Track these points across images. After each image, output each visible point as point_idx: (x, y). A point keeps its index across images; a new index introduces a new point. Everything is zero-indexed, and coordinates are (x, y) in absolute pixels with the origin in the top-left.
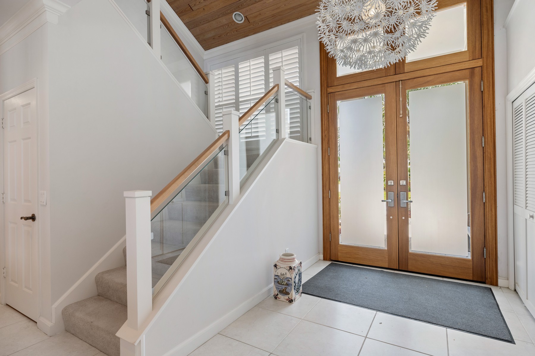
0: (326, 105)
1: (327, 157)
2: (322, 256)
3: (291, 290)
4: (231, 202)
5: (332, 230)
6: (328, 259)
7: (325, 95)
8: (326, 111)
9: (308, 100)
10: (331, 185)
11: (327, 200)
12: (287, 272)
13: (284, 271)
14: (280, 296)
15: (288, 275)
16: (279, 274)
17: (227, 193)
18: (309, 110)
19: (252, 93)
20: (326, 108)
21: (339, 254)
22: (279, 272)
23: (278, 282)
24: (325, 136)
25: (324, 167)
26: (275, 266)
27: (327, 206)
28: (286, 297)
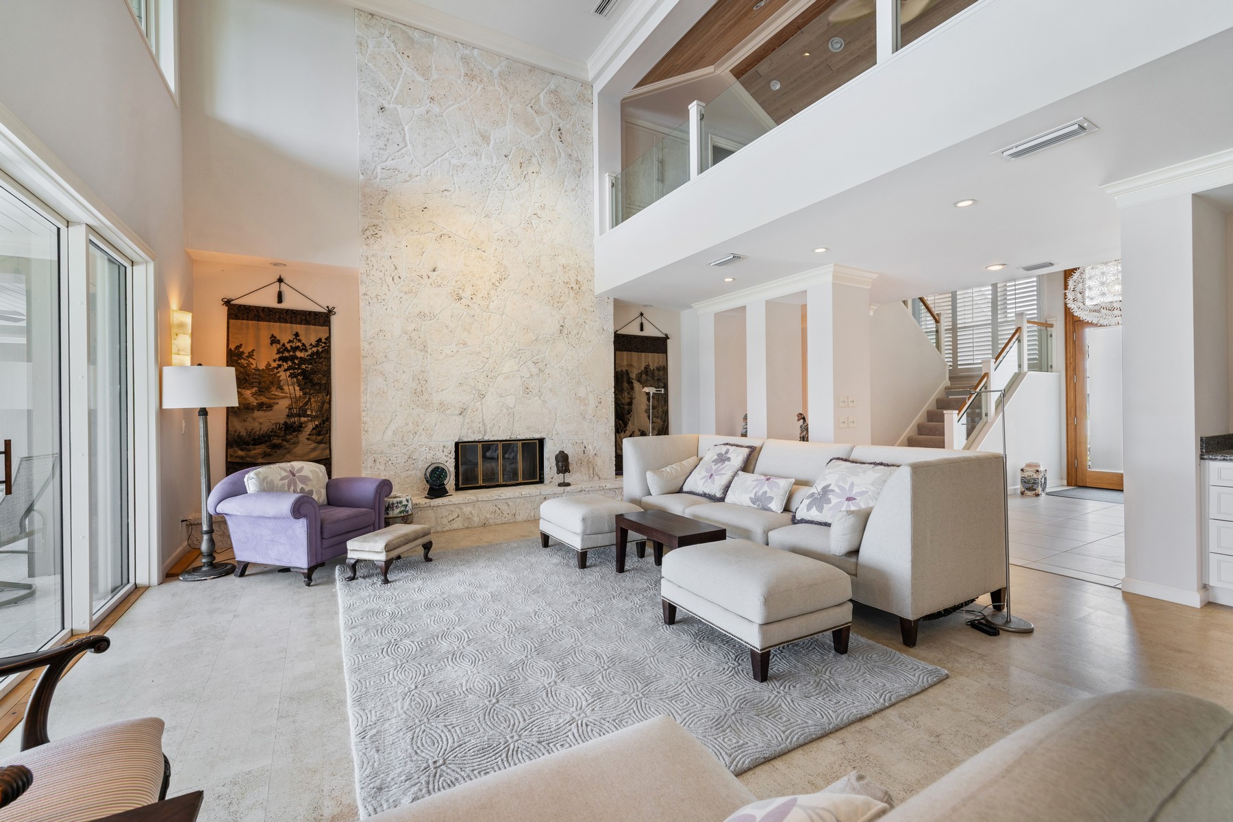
0: (1071, 332)
1: (1072, 384)
2: (1065, 482)
3: (1038, 487)
4: (989, 420)
5: (1078, 456)
6: (1073, 484)
7: (1071, 324)
8: (1072, 338)
9: (1048, 329)
10: (1078, 412)
11: (1073, 427)
12: (1034, 474)
13: (1030, 474)
14: (1026, 492)
15: (1035, 476)
16: (1026, 476)
17: (986, 415)
18: (1049, 338)
19: (975, 319)
20: (1071, 336)
21: (1088, 480)
22: (1026, 474)
23: (1025, 482)
24: (1070, 363)
25: (1069, 394)
26: (1022, 470)
27: (1073, 432)
28: (1034, 492)
